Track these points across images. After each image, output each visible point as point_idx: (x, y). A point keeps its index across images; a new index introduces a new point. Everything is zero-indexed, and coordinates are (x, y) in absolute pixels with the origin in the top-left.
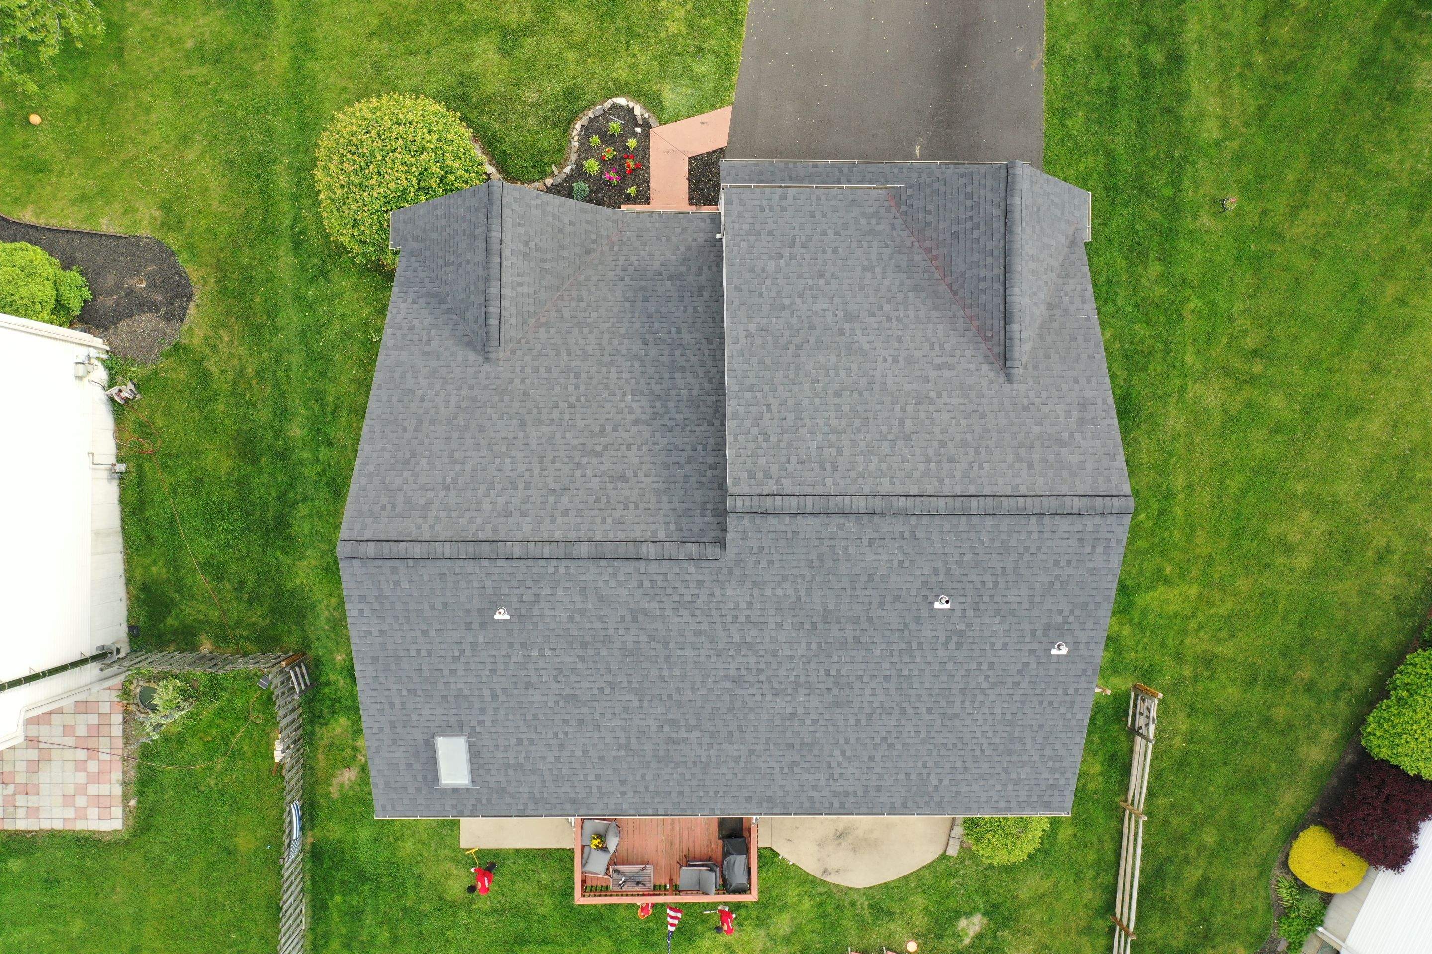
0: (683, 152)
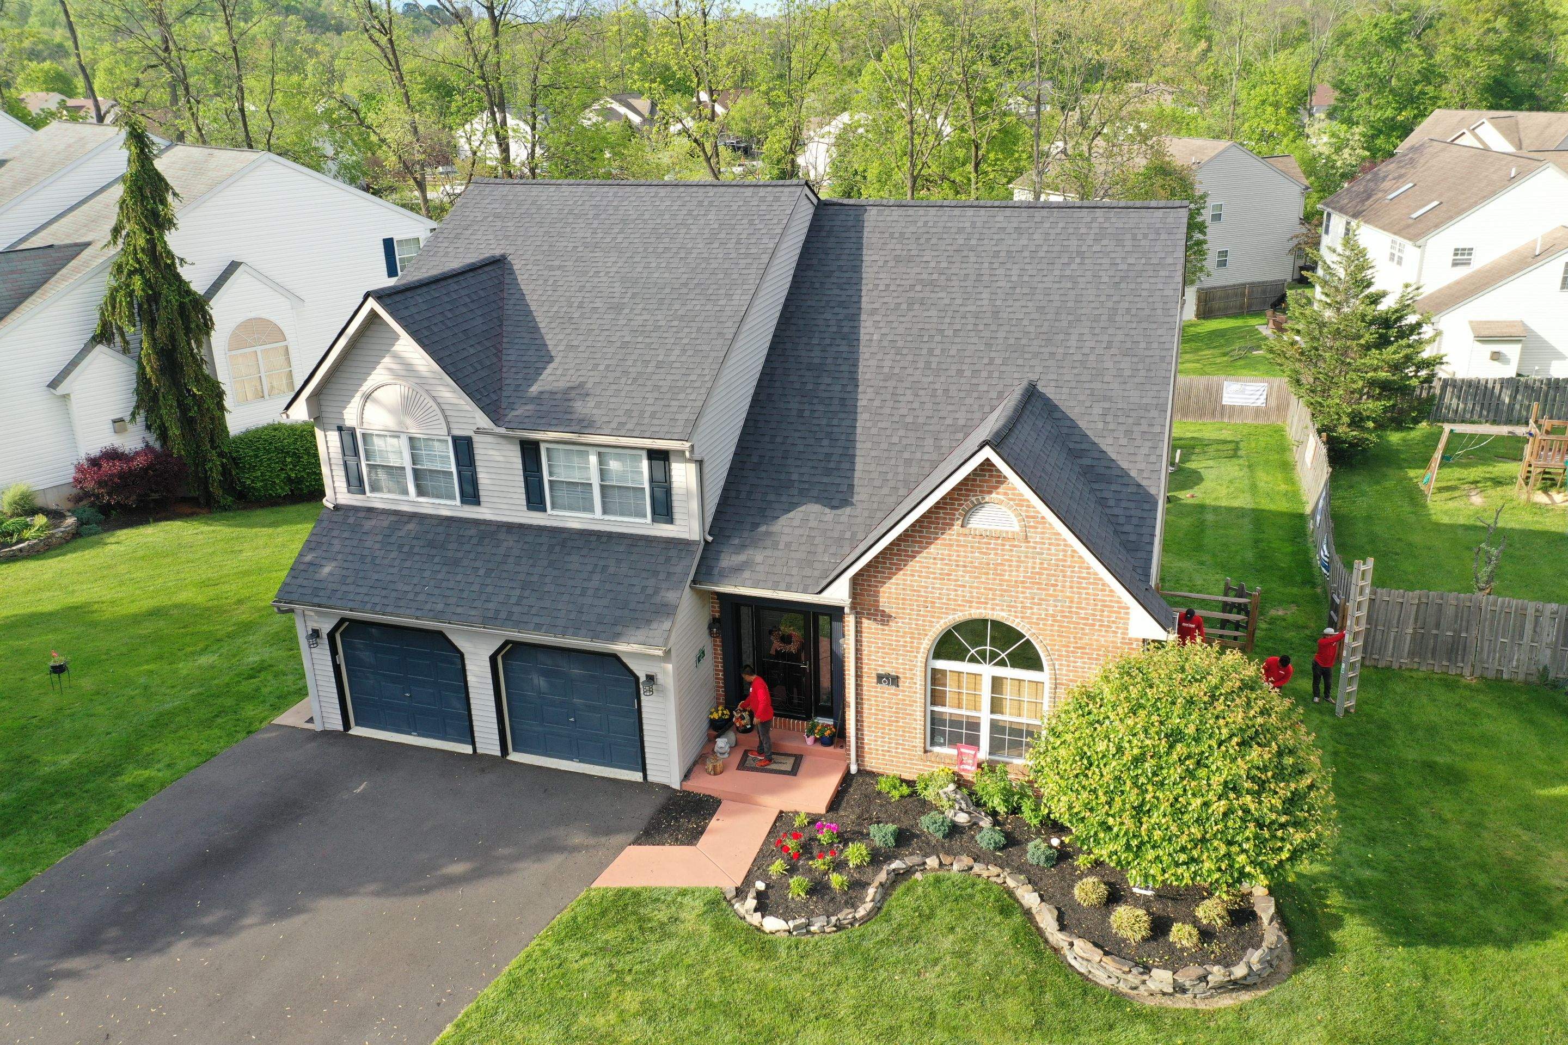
0: (700, 852)
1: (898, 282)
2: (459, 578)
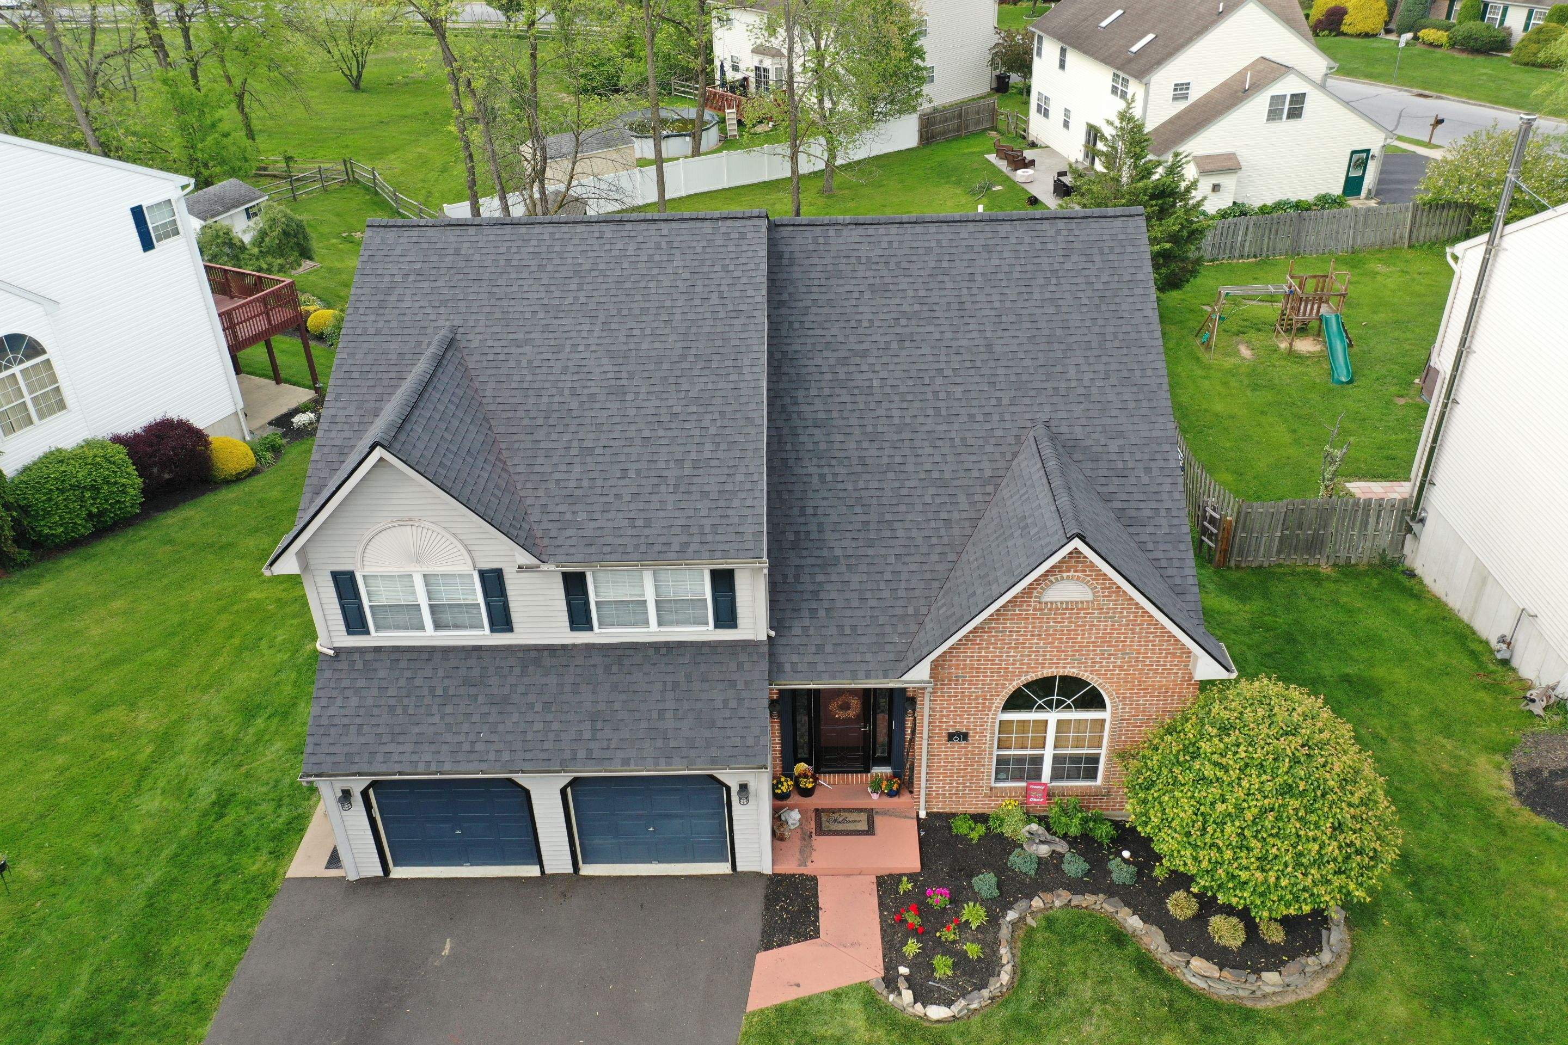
0: (827, 944)
1: (881, 316)
2: (515, 717)
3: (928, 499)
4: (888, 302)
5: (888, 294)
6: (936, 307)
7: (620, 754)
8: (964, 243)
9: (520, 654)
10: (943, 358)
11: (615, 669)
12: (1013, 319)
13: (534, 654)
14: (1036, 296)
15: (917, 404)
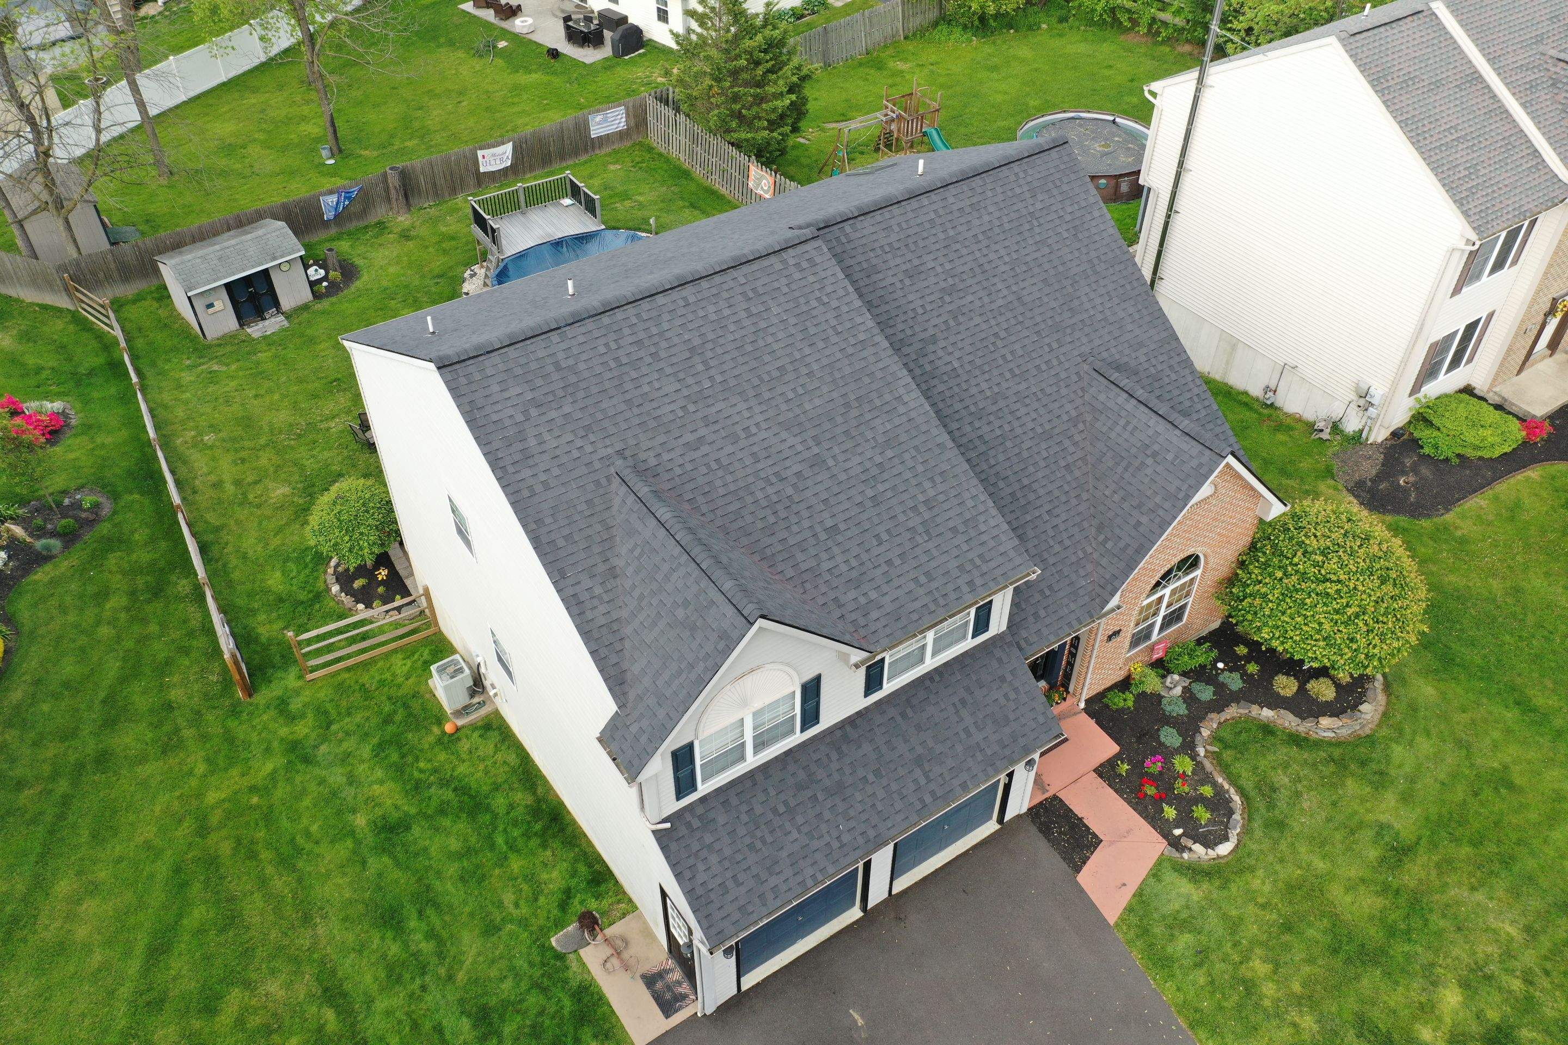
0: (1112, 843)
1: (928, 299)
2: (859, 797)
3: (1045, 454)
4: (925, 284)
5: (923, 276)
6: (964, 276)
7: (956, 782)
8: (955, 207)
9: (828, 740)
10: (993, 322)
11: (909, 712)
12: (1024, 268)
13: (839, 733)
14: (1030, 241)
15: (995, 372)
